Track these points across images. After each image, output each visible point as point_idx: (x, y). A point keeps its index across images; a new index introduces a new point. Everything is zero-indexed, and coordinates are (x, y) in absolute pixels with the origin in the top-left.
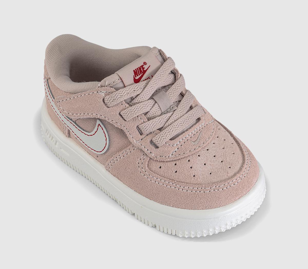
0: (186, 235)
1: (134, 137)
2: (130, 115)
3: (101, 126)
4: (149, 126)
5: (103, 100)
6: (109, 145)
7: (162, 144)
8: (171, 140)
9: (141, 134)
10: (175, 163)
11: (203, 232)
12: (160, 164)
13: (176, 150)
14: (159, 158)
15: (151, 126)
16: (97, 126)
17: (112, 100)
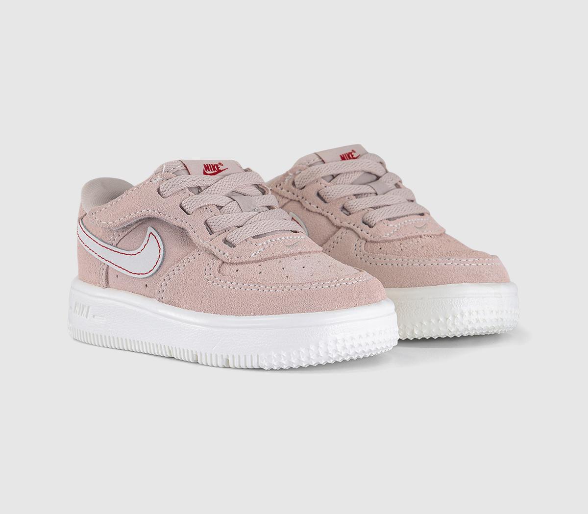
0: (273, 360)
1: (199, 236)
2: (194, 203)
3: (153, 235)
4: (223, 220)
5: (158, 190)
6: (163, 258)
7: (240, 240)
8: (254, 237)
9: (211, 233)
10: (259, 263)
11: (309, 349)
12: (235, 268)
13: (262, 250)
14: (235, 260)
15: (226, 220)
16: (148, 236)
17: (170, 186)
